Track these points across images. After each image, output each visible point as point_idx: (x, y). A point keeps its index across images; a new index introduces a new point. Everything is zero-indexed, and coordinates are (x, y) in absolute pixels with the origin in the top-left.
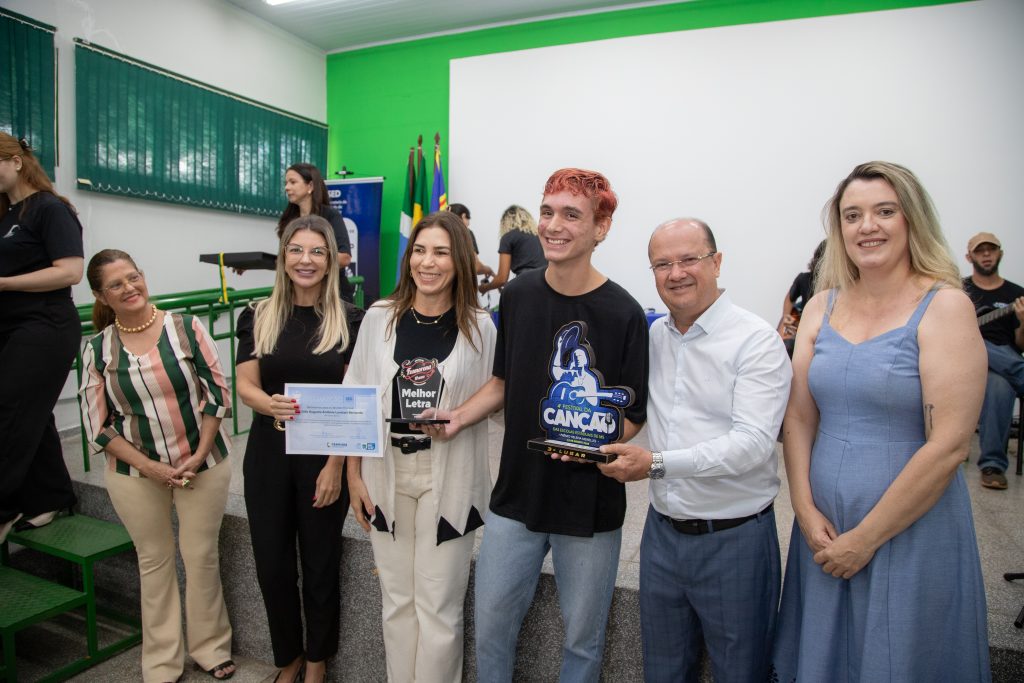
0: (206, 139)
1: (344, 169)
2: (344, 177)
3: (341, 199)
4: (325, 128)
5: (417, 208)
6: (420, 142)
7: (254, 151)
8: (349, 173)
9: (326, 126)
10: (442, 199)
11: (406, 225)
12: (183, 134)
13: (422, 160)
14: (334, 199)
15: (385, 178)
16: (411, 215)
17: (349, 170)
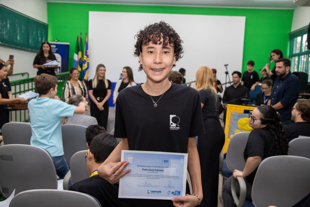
0: (23, 30)
1: (57, 39)
2: (56, 42)
3: (56, 48)
4: (47, 25)
5: (80, 53)
6: (81, 34)
7: (33, 33)
8: (58, 41)
9: (48, 24)
10: (88, 51)
11: (76, 57)
12: (18, 28)
13: (81, 39)
14: (53, 48)
15: (70, 43)
16: (78, 54)
17: (58, 40)
